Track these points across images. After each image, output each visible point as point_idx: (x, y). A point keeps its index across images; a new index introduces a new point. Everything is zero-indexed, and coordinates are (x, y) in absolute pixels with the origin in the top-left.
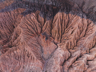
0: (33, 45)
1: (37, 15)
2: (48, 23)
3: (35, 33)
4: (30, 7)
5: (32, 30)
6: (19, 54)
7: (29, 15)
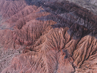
0: (50, 58)
1: (65, 31)
2: (73, 42)
3: (57, 46)
4: (62, 22)
5: (55, 43)
6: (35, 60)
7: (57, 28)
